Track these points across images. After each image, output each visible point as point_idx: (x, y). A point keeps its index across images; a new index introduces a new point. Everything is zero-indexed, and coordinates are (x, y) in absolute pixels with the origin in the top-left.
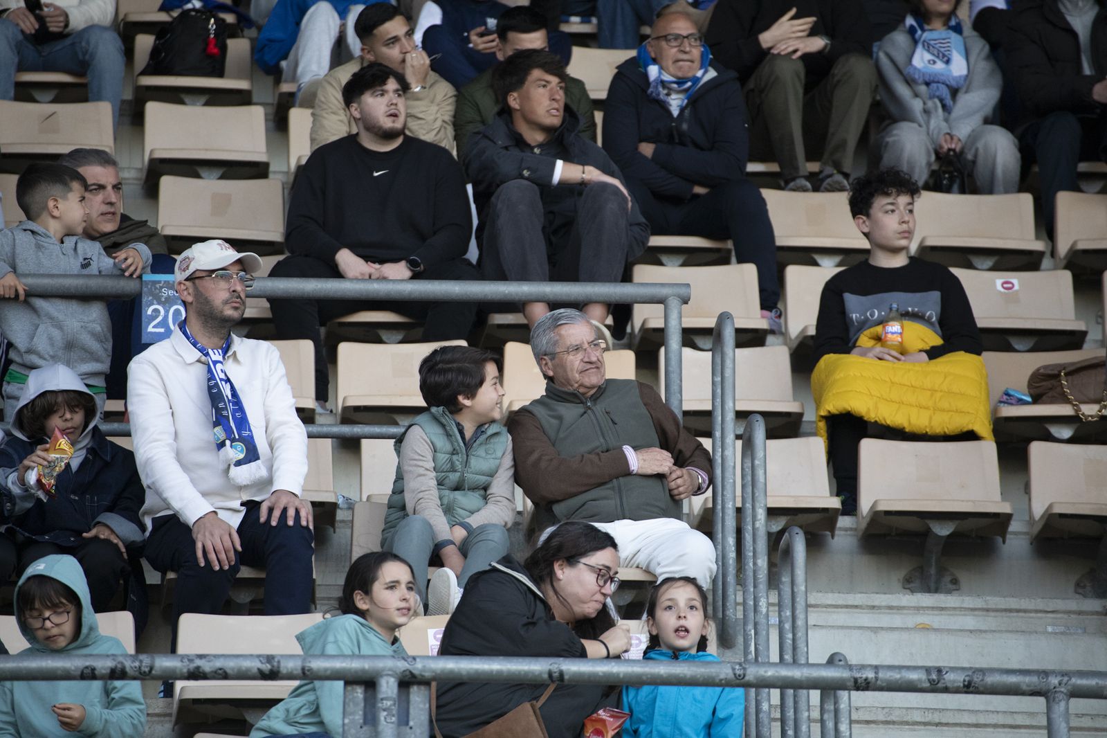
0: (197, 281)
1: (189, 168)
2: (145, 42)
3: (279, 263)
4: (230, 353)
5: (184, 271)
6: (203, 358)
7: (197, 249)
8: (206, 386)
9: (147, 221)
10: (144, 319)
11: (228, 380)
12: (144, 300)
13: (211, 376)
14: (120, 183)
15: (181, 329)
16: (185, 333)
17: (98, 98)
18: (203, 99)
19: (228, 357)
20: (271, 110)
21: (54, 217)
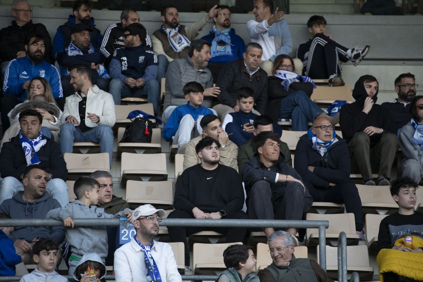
0: (141, 220)
1: (138, 177)
2: (122, 130)
3: (171, 213)
4: (153, 248)
5: (136, 216)
6: (143, 250)
7: (141, 208)
8: (144, 260)
9: (122, 198)
10: (120, 235)
11: (152, 258)
12: (121, 227)
13: (146, 257)
14: (113, 184)
15: (134, 238)
16: (136, 240)
17: (104, 151)
18: (143, 151)
19: (152, 249)
20: (169, 155)
21: (87, 198)
